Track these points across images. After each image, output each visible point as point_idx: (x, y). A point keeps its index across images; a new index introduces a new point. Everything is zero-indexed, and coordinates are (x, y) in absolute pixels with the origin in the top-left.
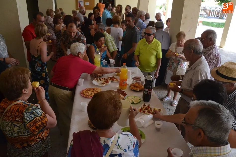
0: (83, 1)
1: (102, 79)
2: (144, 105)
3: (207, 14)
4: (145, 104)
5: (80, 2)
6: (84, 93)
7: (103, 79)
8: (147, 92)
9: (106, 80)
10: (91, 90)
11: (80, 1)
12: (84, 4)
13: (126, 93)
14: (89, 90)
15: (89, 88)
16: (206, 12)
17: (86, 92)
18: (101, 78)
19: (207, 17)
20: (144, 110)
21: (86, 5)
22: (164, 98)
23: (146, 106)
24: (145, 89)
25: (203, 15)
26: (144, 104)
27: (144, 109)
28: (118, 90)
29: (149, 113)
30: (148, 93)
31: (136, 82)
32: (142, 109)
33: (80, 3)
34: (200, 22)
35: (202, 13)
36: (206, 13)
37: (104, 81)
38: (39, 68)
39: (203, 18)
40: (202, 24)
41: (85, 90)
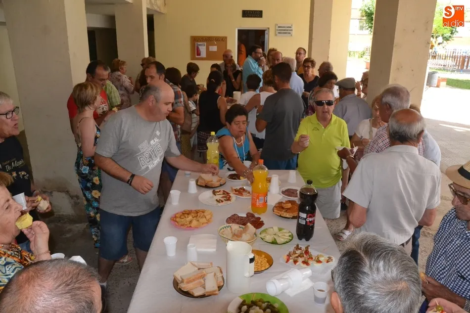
0: (205, 43)
1: (220, 191)
2: (298, 248)
3: (458, 64)
4: (300, 246)
5: (200, 45)
6: (177, 220)
7: (219, 193)
8: (305, 219)
9: (228, 193)
10: (192, 214)
11: (198, 43)
12: (207, 49)
13: (262, 221)
14: (188, 214)
15: (189, 209)
16: (454, 60)
17: (182, 217)
18: (217, 190)
19: (458, 71)
20: (296, 259)
21: (210, 50)
22: (341, 234)
23: (300, 249)
24: (300, 213)
25: (448, 66)
26: (298, 245)
27: (297, 255)
28: (247, 215)
29: (305, 266)
30: (306, 222)
31: (287, 200)
32: (291, 256)
33: (200, 47)
34: (443, 81)
35: (448, 63)
36: (456, 63)
37: (223, 197)
38: (86, 167)
39: (449, 73)
40: (447, 84)
41: (181, 214)
